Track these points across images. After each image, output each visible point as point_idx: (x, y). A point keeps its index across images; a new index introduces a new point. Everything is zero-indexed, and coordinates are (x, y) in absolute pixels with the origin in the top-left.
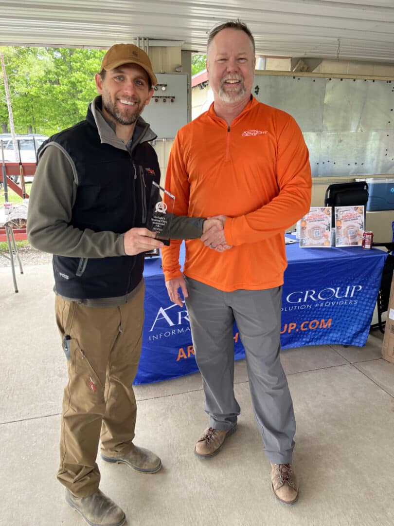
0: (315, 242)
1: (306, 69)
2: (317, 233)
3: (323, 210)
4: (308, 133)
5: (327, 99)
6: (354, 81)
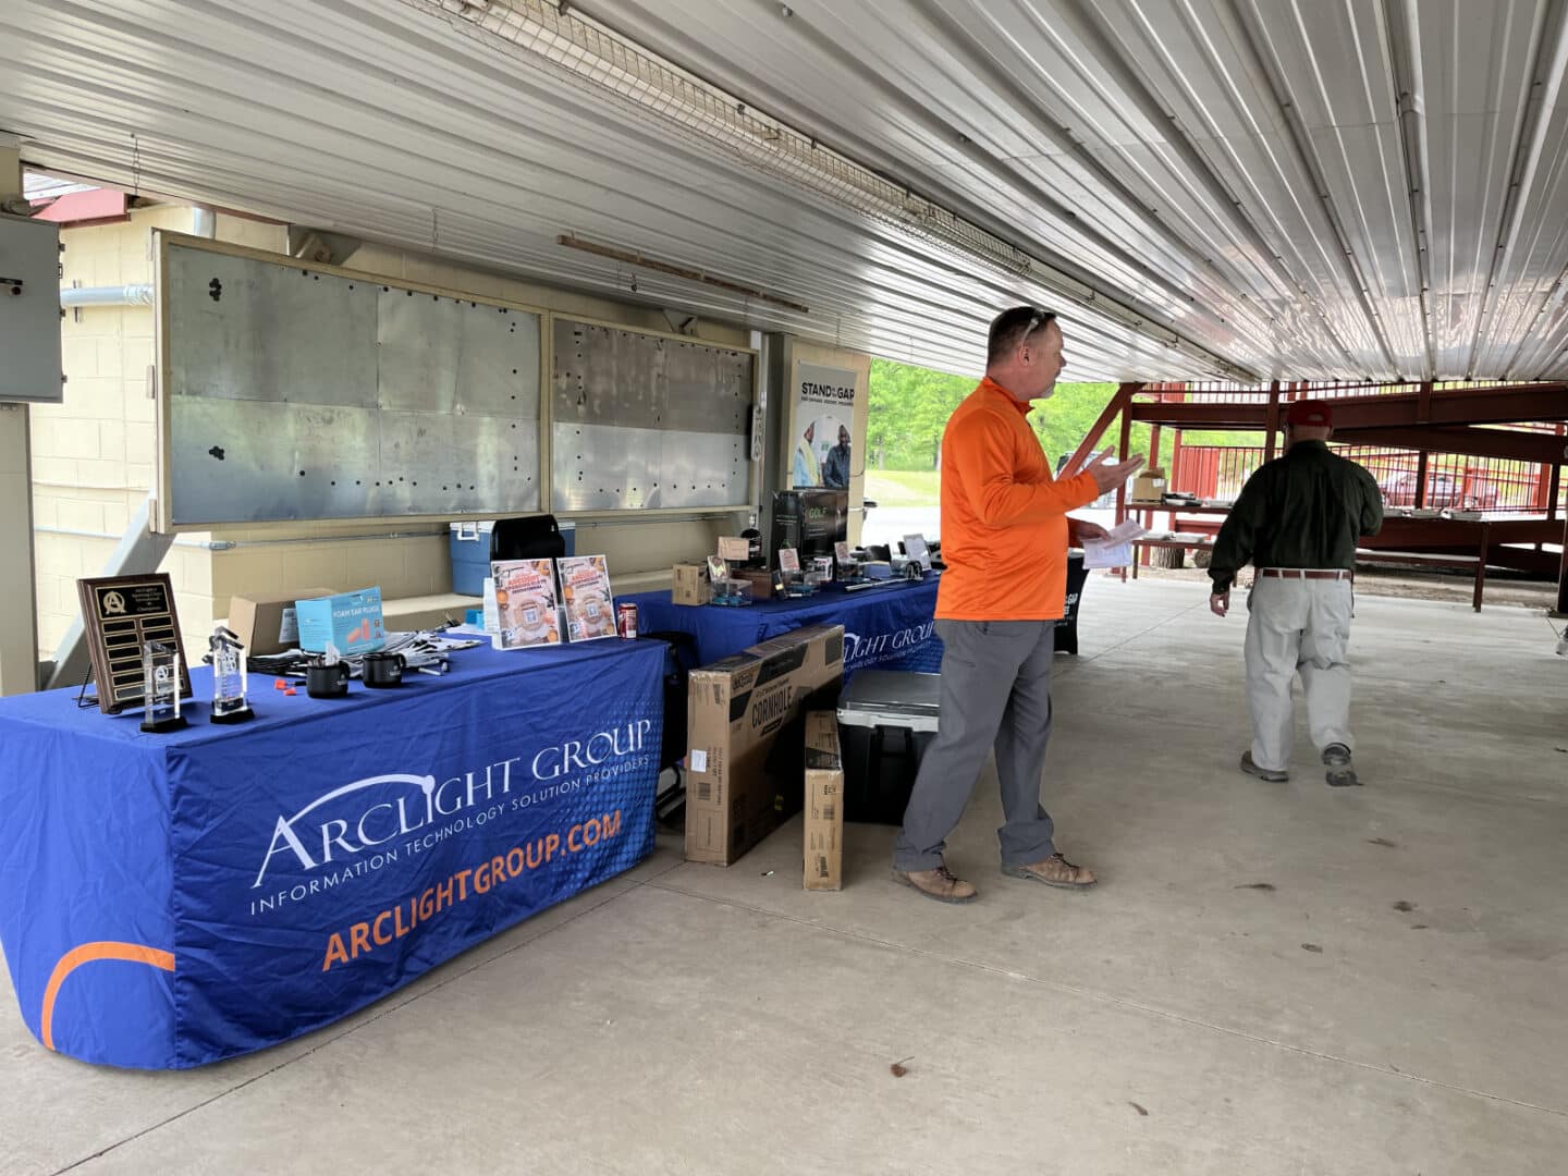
0: (530, 636)
1: (327, 255)
2: (529, 616)
3: (536, 566)
4: (347, 409)
5: (384, 333)
6: (436, 298)
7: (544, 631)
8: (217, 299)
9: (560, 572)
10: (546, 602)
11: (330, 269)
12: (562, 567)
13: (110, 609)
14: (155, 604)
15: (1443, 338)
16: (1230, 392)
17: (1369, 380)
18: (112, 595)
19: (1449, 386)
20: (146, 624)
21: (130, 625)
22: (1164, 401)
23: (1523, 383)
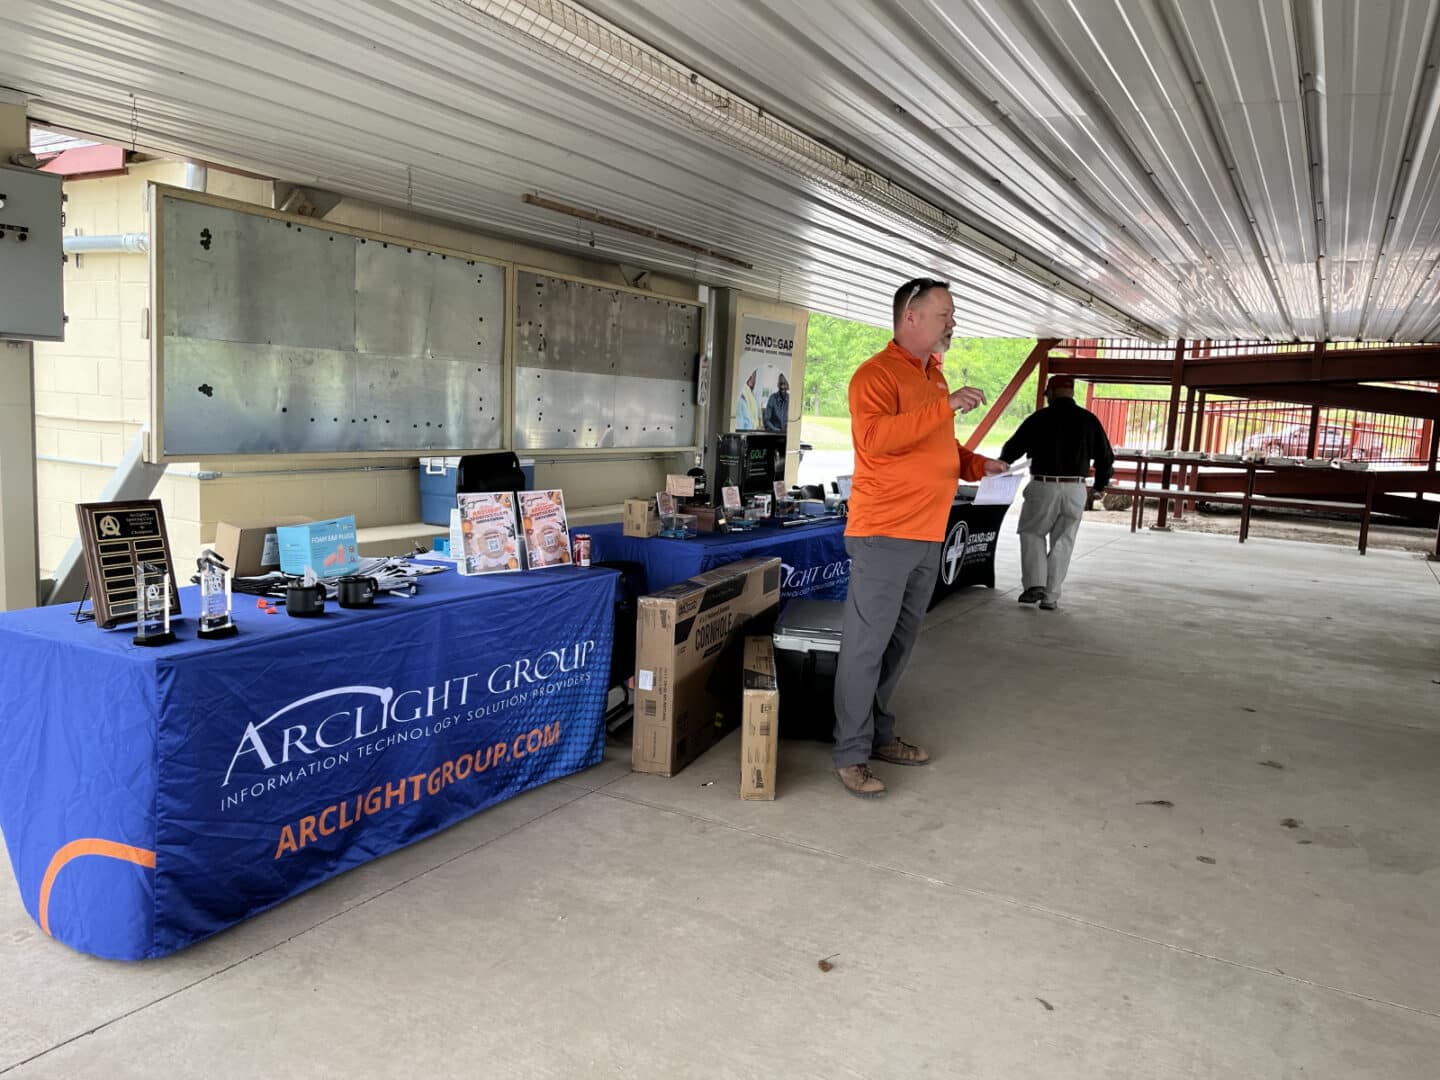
0: (493, 563)
1: (309, 210)
2: (493, 544)
3: (498, 499)
4: (327, 352)
5: (360, 282)
6: (409, 251)
7: (505, 559)
8: (207, 248)
9: (520, 504)
10: (507, 532)
11: (312, 222)
12: (522, 500)
13: (106, 532)
14: (147, 528)
15: (1335, 301)
16: (1139, 349)
17: (1267, 339)
18: (108, 519)
19: (1341, 347)
20: (139, 546)
21: (124, 547)
22: (1078, 356)
23: (1408, 344)
